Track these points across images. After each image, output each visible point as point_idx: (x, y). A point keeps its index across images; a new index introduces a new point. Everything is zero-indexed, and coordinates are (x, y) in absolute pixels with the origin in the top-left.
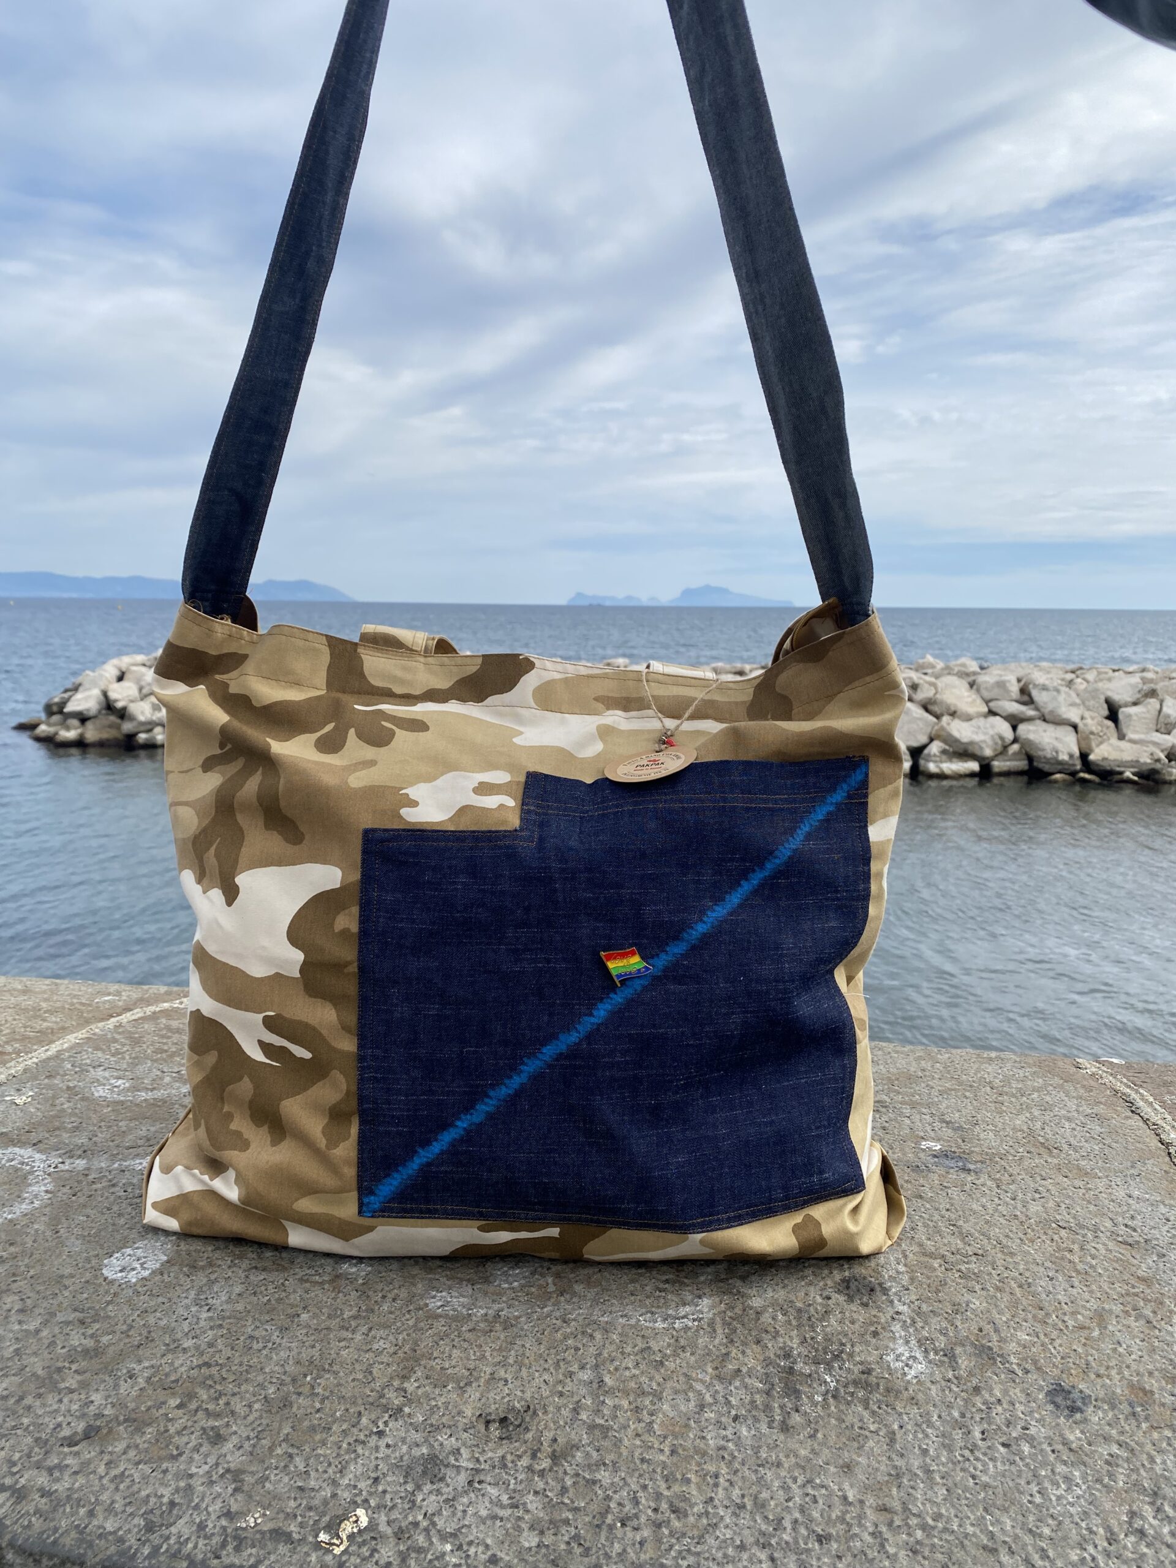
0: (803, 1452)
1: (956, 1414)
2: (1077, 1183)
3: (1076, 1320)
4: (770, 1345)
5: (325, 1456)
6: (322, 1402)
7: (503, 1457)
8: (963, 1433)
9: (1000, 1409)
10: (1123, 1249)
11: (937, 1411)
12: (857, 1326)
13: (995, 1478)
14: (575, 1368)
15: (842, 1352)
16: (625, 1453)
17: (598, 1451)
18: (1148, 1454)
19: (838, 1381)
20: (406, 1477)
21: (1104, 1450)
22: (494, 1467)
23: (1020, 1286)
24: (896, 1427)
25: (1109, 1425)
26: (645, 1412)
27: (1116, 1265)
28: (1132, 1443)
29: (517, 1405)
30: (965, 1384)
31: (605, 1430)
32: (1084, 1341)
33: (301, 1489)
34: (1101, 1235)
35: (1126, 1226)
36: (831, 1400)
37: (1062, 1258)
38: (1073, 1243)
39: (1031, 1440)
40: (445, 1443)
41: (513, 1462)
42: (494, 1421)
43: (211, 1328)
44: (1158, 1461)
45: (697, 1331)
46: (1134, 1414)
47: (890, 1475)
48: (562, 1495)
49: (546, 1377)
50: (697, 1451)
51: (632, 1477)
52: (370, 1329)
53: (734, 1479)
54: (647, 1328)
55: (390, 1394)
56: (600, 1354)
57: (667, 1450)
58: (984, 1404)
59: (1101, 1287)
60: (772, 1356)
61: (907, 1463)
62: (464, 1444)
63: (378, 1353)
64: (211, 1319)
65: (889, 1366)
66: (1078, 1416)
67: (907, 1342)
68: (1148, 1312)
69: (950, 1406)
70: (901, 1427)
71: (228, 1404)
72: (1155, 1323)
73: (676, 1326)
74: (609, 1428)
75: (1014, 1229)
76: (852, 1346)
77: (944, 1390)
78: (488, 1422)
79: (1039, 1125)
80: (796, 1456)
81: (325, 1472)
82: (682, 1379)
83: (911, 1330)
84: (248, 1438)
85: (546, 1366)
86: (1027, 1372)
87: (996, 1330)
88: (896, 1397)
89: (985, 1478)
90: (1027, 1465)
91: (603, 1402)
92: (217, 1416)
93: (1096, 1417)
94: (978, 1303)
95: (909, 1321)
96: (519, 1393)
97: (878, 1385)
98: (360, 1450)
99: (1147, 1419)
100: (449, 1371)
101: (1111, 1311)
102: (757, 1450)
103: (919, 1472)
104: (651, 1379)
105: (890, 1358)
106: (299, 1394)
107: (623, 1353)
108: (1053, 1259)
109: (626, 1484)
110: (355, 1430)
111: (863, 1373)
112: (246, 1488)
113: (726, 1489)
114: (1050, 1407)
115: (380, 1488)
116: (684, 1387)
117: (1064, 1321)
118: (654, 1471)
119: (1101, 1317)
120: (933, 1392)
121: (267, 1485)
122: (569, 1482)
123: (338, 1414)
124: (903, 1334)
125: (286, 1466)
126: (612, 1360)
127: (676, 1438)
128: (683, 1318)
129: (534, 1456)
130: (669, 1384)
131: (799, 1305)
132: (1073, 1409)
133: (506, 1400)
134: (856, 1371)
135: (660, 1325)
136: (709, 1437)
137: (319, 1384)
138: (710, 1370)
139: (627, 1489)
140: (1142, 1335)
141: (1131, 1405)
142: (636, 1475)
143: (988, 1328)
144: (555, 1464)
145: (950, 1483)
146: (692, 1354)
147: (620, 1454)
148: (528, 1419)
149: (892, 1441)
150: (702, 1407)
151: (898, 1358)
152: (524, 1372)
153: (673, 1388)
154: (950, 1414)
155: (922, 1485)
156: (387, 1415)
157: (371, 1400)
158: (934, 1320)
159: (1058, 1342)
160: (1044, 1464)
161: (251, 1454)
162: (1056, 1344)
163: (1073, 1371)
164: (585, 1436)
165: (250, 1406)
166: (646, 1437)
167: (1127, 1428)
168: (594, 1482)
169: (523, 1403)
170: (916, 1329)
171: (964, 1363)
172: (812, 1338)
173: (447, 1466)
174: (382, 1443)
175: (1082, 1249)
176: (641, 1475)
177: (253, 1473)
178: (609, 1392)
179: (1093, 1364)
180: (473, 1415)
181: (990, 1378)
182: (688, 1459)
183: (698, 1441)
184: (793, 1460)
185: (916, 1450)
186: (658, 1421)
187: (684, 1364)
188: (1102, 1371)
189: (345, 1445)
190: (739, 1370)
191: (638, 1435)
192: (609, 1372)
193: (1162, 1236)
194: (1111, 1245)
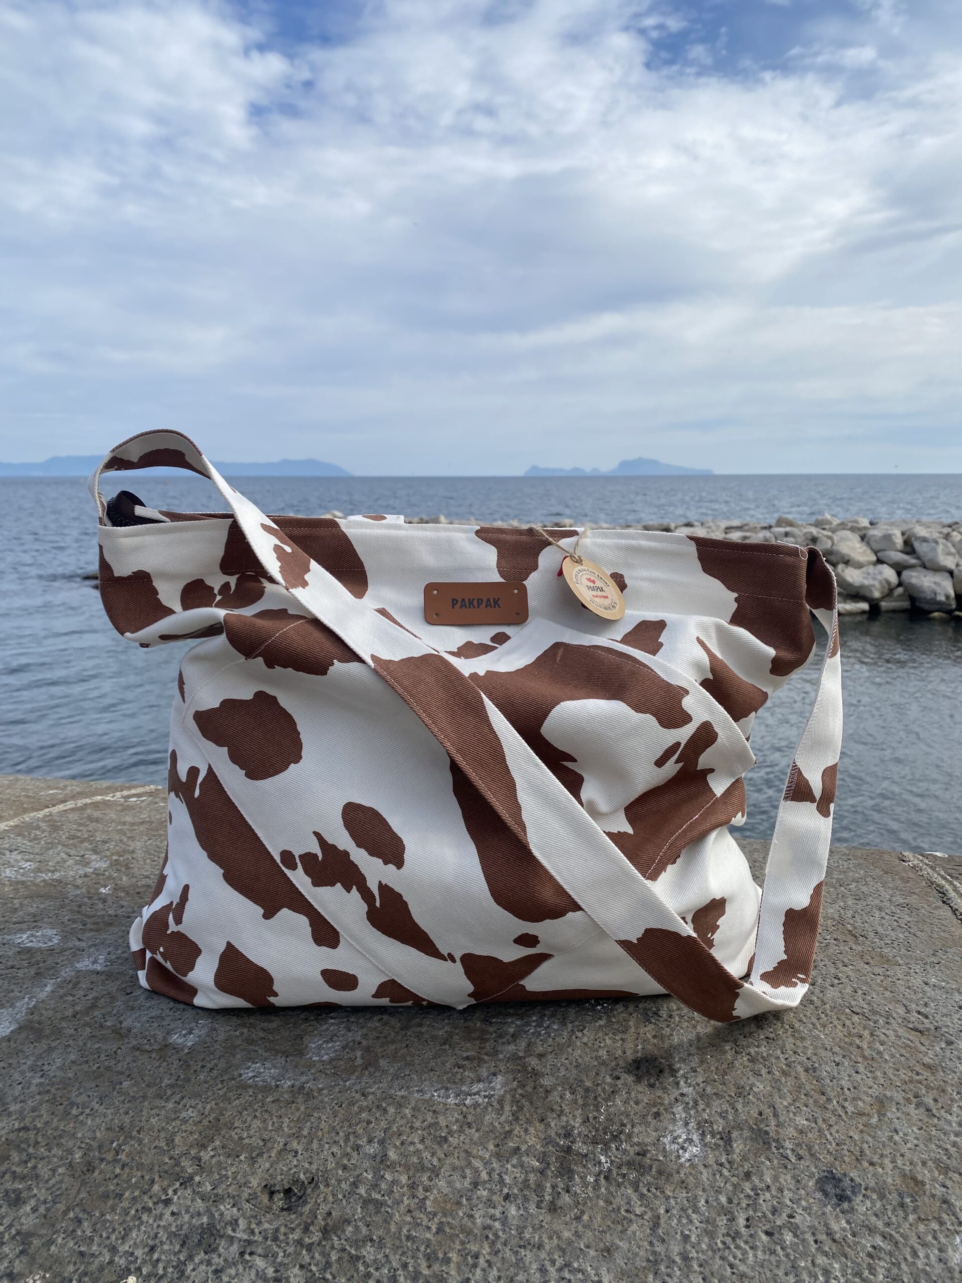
0: (566, 1234)
1: (723, 1200)
2: (877, 970)
3: (856, 1107)
4: (553, 1124)
5: (111, 1222)
6: (123, 1167)
7: (277, 1230)
8: (728, 1220)
9: (768, 1195)
10: (913, 1036)
11: (705, 1196)
12: (640, 1107)
13: (753, 1269)
14: (363, 1141)
15: (621, 1132)
16: (393, 1228)
17: (368, 1226)
18: (912, 1247)
19: (612, 1162)
20: (182, 1246)
21: (867, 1242)
22: (266, 1239)
23: (807, 1070)
24: (662, 1211)
25: (876, 1215)
26: (421, 1189)
27: (903, 1052)
28: (897, 1236)
29: (302, 1176)
30: (736, 1169)
31: (379, 1204)
32: (861, 1127)
33: (82, 1254)
34: (892, 1021)
35: (919, 1013)
36: (603, 1181)
37: (851, 1044)
38: (865, 1028)
39: (795, 1230)
40: (226, 1212)
41: (285, 1234)
42: (278, 1191)
43: (39, 1093)
44: (921, 1255)
45: (486, 1108)
46: (902, 1205)
47: (648, 1260)
48: (325, 1270)
49: (335, 1149)
50: (463, 1229)
51: (395, 1254)
52: (183, 1098)
53: (494, 1259)
54: (439, 1103)
55: (186, 1163)
56: (389, 1128)
57: (434, 1228)
58: (752, 1189)
59: (885, 1073)
60: (553, 1135)
61: (667, 1249)
62: (244, 1216)
63: (185, 1121)
64: (41, 1084)
65: (665, 1148)
66: (846, 1205)
67: (686, 1124)
68: (929, 1100)
69: (719, 1191)
70: (667, 1211)
71: (35, 1167)
72: (934, 1111)
73: (467, 1102)
74: (382, 1204)
75: (808, 1014)
76: (633, 1127)
77: (715, 1174)
78: (272, 1193)
79: (850, 913)
80: (559, 1238)
81: (108, 1238)
82: (463, 1155)
83: (692, 1112)
84: (45, 1202)
85: (337, 1139)
86: (800, 1158)
87: (776, 1115)
88: (667, 1180)
89: (742, 1268)
90: (787, 1256)
91: (383, 1177)
92: (23, 1178)
93: (862, 1206)
94: (761, 1087)
95: (691, 1104)
96: (306, 1165)
97: (651, 1167)
98: (145, 1217)
99: (915, 1210)
100: (246, 1141)
101: (891, 1099)
102: (521, 1230)
103: (678, 1259)
104: (433, 1155)
105: (667, 1140)
106: (102, 1160)
107: (412, 1127)
108: (842, 1044)
109: (388, 1261)
110: (146, 1198)
111: (638, 1154)
112: (31, 1251)
113: (484, 1270)
114: (819, 1195)
115: (156, 1256)
116: (463, 1163)
117: (843, 1107)
118: (418, 1249)
119: (881, 1103)
120: (705, 1177)
121: (53, 1248)
122: (334, 1257)
123: (133, 1180)
124: (684, 1115)
125: (74, 1231)
126: (400, 1135)
127: (445, 1215)
128: (475, 1094)
129: (306, 1230)
130: (448, 1161)
131: (588, 1084)
132: (842, 1198)
133: (292, 1172)
134: (632, 1153)
135: (451, 1101)
136: (477, 1216)
137: (124, 1150)
138: (491, 1147)
139: (387, 1266)
140: (920, 1124)
141: (900, 1195)
142: (400, 1252)
143: (768, 1112)
144: (324, 1238)
145: (707, 1272)
146: (478, 1130)
147: (389, 1231)
148: (309, 1191)
149: (655, 1225)
150: (475, 1185)
151: (674, 1140)
152: (315, 1145)
153: (452, 1164)
154: (717, 1199)
155: (678, 1273)
156: (178, 1184)
157: (166, 1168)
158: (716, 1103)
159: (836, 1128)
160: (804, 1255)
161: (45, 1216)
162: (833, 1131)
163: (846, 1158)
164: (359, 1210)
165: (54, 1170)
166: (417, 1214)
167: (894, 1219)
168: (358, 1258)
169: (308, 1175)
170: (697, 1112)
171: (738, 1146)
172: (595, 1118)
173: (222, 1237)
174: (168, 1212)
175: (872, 1035)
176: (404, 1253)
177: (41, 1236)
178: (391, 1167)
179: (868, 1152)
180: (259, 1184)
181: (763, 1163)
182: (452, 1238)
183: (466, 1219)
184: (555, 1241)
185: (678, 1236)
186: (432, 1198)
187: (467, 1141)
188: (876, 1159)
189: (133, 1212)
190: (518, 1148)
191: (409, 1211)
192: (395, 1146)
193: (951, 1024)
194: (901, 1031)
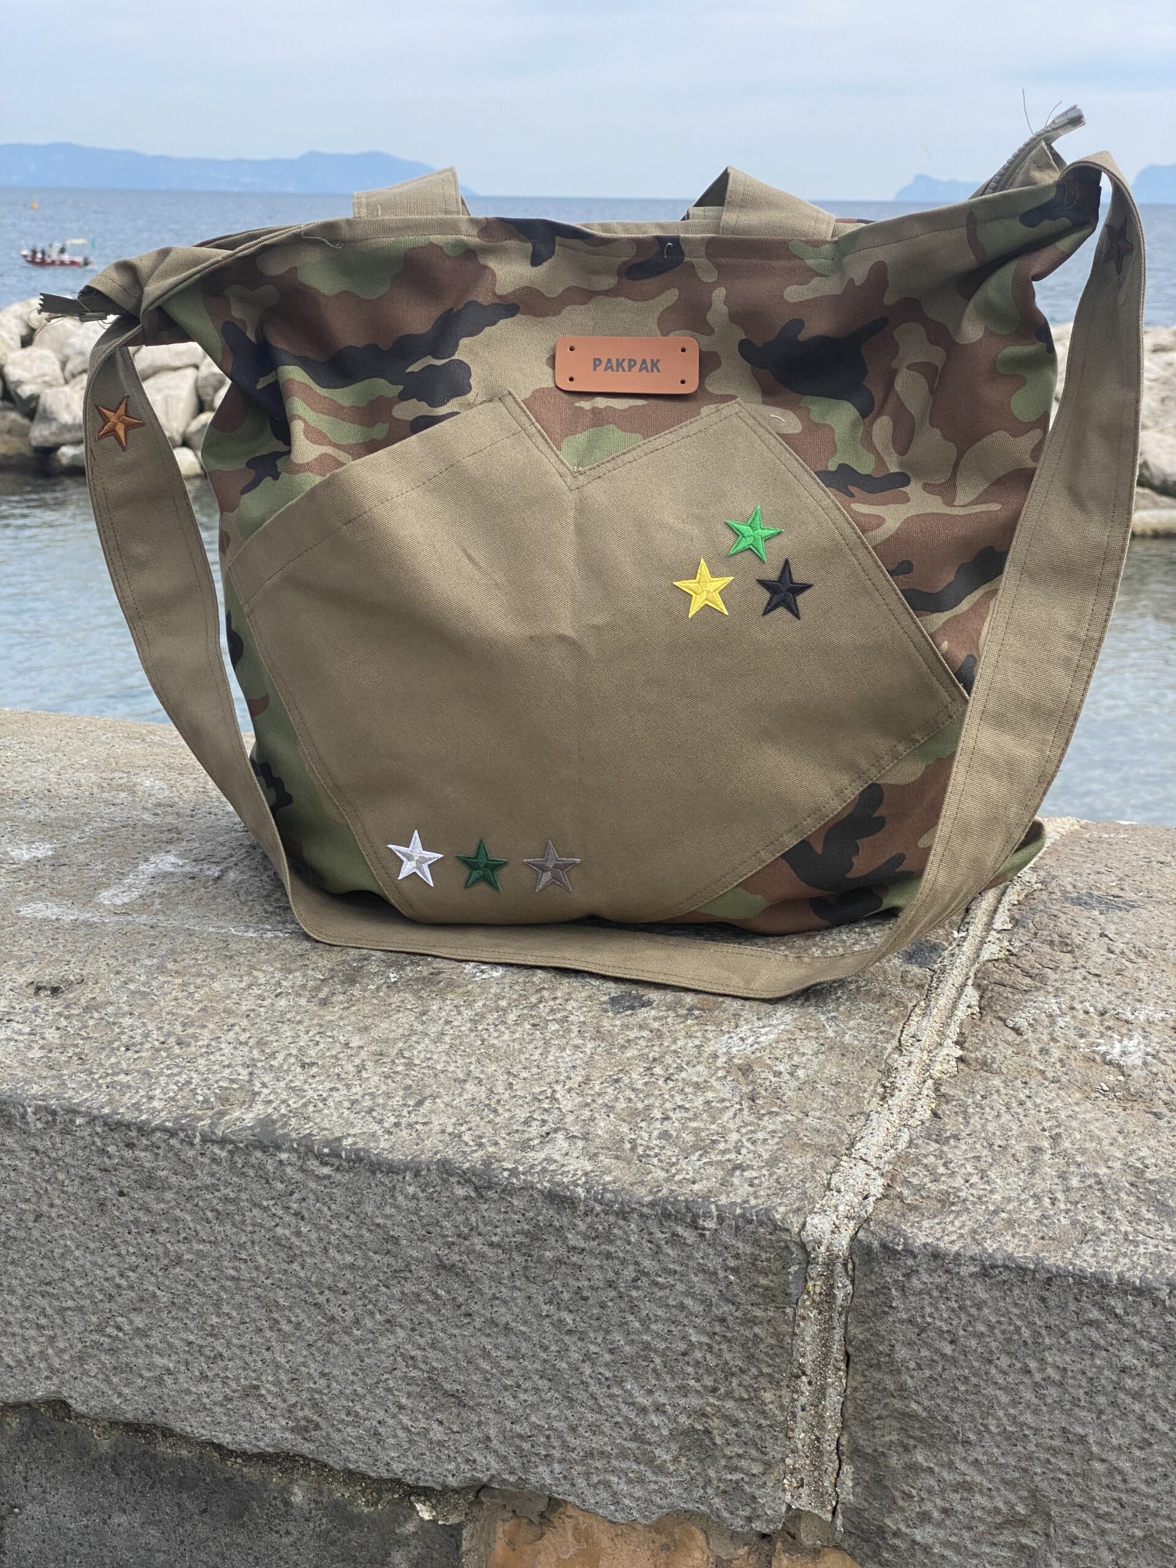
0: (329, 1017)
1: (503, 1003)
7: (38, 1007)
8: (499, 1015)
11: (485, 1000)
13: (504, 1043)
14: (142, 957)
16: (156, 1009)
17: (131, 1006)
18: (675, 1038)
19: (401, 977)
21: (633, 1034)
22: (26, 1011)
24: (434, 1007)
25: (654, 1019)
26: (192, 986)
28: (666, 1031)
29: (71, 977)
30: (530, 986)
36: (384, 989)
39: (563, 1023)
41: (45, 1010)
42: (45, 988)
45: (285, 940)
46: (687, 1015)
47: (403, 1034)
48: (80, 1029)
49: (111, 961)
50: (226, 1011)
51: (152, 1022)
53: (250, 1028)
54: (235, 936)
56: (173, 949)
57: (197, 1009)
58: (538, 998)
61: (425, 1029)
65: (464, 970)
66: (631, 1012)
69: (502, 998)
70: (439, 1007)
73: (265, 935)
74: (150, 994)
77: (505, 988)
78: (39, 989)
80: (321, 1019)
82: (245, 968)
85: (115, 954)
88: (452, 989)
89: (494, 1042)
90: (544, 1037)
91: (157, 978)
93: (646, 1013)
96: (78, 971)
97: (441, 981)
99: (699, 1016)
102: (285, 1014)
103: (432, 1034)
104: (213, 967)
105: (470, 967)
107: (197, 950)
111: (433, 973)
113: (237, 1033)
114: (606, 1004)
116: (244, 973)
118: (176, 1019)
120: (494, 989)
122: (91, 1023)
126: (183, 953)
127: (211, 1002)
128: (276, 930)
129: (67, 1007)
130: (229, 971)
132: (629, 1008)
133: (62, 975)
134: (427, 973)
135: (249, 934)
136: (244, 1003)
138: (278, 964)
139: (143, 1028)
141: (691, 1009)
142: (158, 1021)
144: (85, 1012)
145: (456, 1042)
146: (268, 954)
147: (151, 1009)
148: (77, 986)
149: (423, 1015)
150: (251, 986)
151: (477, 965)
152: (90, 958)
153: (232, 973)
154: (497, 1003)
155: (427, 1041)
160: (562, 1037)
164: (125, 997)
166: (183, 1001)
167: (671, 1022)
168: (115, 1024)
169: (78, 977)
176: (161, 1022)
178: (167, 973)
180: (26, 982)
182: (214, 1015)
183: (231, 1005)
184: (316, 1021)
185: (441, 1022)
186: (201, 992)
187: (254, 959)
190: (306, 966)
191: (176, 999)
